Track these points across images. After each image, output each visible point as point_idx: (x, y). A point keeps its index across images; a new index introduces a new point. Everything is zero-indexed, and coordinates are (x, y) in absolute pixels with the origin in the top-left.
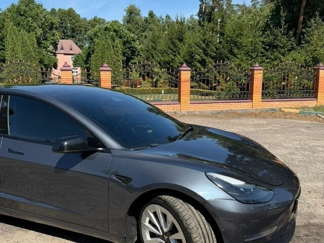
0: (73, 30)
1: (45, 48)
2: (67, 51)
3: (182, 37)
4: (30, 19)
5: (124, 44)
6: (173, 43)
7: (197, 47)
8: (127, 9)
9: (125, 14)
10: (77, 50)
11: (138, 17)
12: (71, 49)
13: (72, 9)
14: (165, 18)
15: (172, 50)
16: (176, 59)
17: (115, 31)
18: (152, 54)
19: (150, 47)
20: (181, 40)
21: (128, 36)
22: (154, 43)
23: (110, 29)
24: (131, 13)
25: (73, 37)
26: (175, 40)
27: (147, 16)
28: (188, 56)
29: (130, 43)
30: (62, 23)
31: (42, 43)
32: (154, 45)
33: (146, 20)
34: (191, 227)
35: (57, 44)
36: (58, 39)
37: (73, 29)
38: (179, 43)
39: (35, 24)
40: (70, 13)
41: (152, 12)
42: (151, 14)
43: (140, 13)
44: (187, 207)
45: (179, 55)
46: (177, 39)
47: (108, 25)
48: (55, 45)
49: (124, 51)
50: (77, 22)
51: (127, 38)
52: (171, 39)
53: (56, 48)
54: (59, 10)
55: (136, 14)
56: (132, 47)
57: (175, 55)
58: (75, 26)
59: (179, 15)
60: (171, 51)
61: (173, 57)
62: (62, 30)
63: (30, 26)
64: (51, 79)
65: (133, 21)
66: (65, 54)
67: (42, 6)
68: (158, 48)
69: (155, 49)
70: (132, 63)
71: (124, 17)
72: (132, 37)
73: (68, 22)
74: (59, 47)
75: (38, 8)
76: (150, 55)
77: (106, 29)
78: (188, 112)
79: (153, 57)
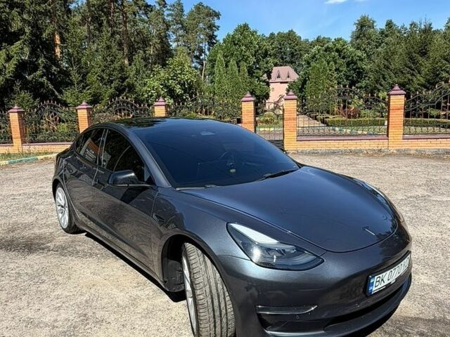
0: (292, 55)
1: (257, 77)
2: (284, 79)
3: (426, 49)
4: (243, 48)
5: (348, 64)
6: (411, 59)
7: (444, 62)
8: (357, 22)
9: (354, 28)
10: (295, 77)
11: (372, 30)
12: (288, 77)
13: (292, 31)
14: (408, 27)
15: (410, 68)
16: (415, 79)
17: (337, 51)
18: (383, 75)
19: (382, 66)
20: (424, 53)
21: (353, 55)
22: (387, 60)
23: (332, 48)
24: (362, 27)
25: (292, 62)
26: (414, 55)
27: (383, 27)
28: (432, 75)
29: (356, 63)
30: (281, 49)
31: (254, 72)
32: (386, 63)
33: (382, 33)
34: (196, 282)
35: (271, 72)
36: (271, 66)
37: (293, 53)
38: (420, 58)
39: (247, 53)
40: (290, 36)
41: (391, 21)
42: (390, 24)
43: (375, 24)
44: (202, 259)
45: (420, 74)
46: (418, 53)
47: (330, 45)
48: (269, 74)
49: (348, 74)
50: (297, 45)
51: (352, 57)
52: (409, 53)
53: (269, 77)
54: (278, 34)
55: (369, 27)
56: (359, 68)
57: (412, 75)
58: (296, 50)
59: (423, 21)
60: (408, 70)
61: (410, 78)
62: (280, 56)
63: (244, 56)
64: (266, 111)
65: (364, 36)
66: (281, 83)
67: (256, 32)
68: (392, 67)
69: (388, 68)
70: (357, 88)
71: (353, 32)
72: (358, 56)
73: (288, 46)
74: (274, 75)
75: (253, 35)
76: (381, 76)
77: (327, 49)
78: (398, 150)
79: (384, 78)
